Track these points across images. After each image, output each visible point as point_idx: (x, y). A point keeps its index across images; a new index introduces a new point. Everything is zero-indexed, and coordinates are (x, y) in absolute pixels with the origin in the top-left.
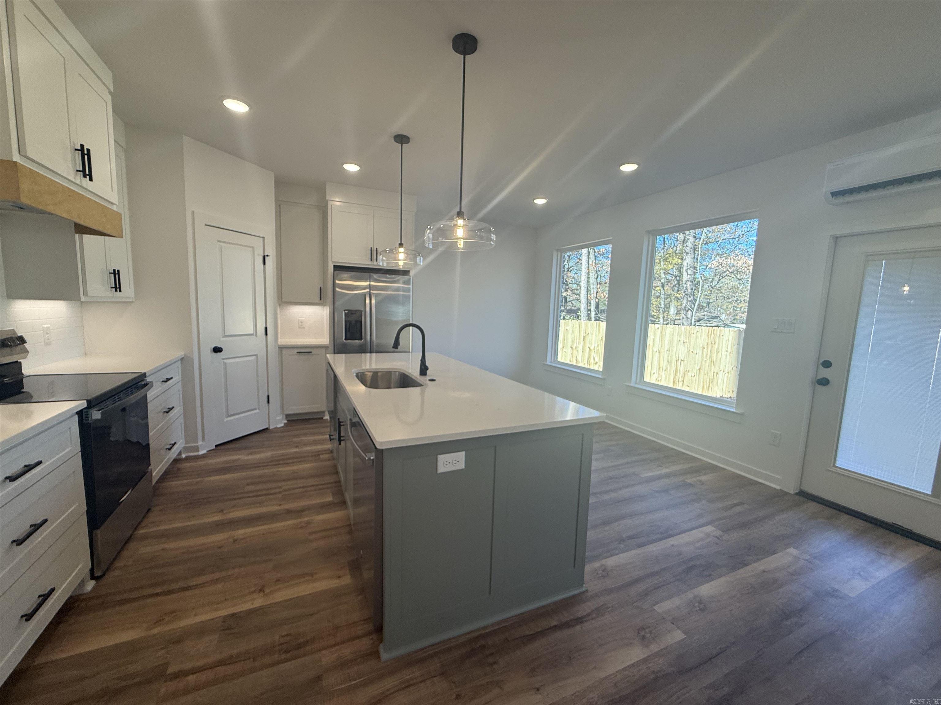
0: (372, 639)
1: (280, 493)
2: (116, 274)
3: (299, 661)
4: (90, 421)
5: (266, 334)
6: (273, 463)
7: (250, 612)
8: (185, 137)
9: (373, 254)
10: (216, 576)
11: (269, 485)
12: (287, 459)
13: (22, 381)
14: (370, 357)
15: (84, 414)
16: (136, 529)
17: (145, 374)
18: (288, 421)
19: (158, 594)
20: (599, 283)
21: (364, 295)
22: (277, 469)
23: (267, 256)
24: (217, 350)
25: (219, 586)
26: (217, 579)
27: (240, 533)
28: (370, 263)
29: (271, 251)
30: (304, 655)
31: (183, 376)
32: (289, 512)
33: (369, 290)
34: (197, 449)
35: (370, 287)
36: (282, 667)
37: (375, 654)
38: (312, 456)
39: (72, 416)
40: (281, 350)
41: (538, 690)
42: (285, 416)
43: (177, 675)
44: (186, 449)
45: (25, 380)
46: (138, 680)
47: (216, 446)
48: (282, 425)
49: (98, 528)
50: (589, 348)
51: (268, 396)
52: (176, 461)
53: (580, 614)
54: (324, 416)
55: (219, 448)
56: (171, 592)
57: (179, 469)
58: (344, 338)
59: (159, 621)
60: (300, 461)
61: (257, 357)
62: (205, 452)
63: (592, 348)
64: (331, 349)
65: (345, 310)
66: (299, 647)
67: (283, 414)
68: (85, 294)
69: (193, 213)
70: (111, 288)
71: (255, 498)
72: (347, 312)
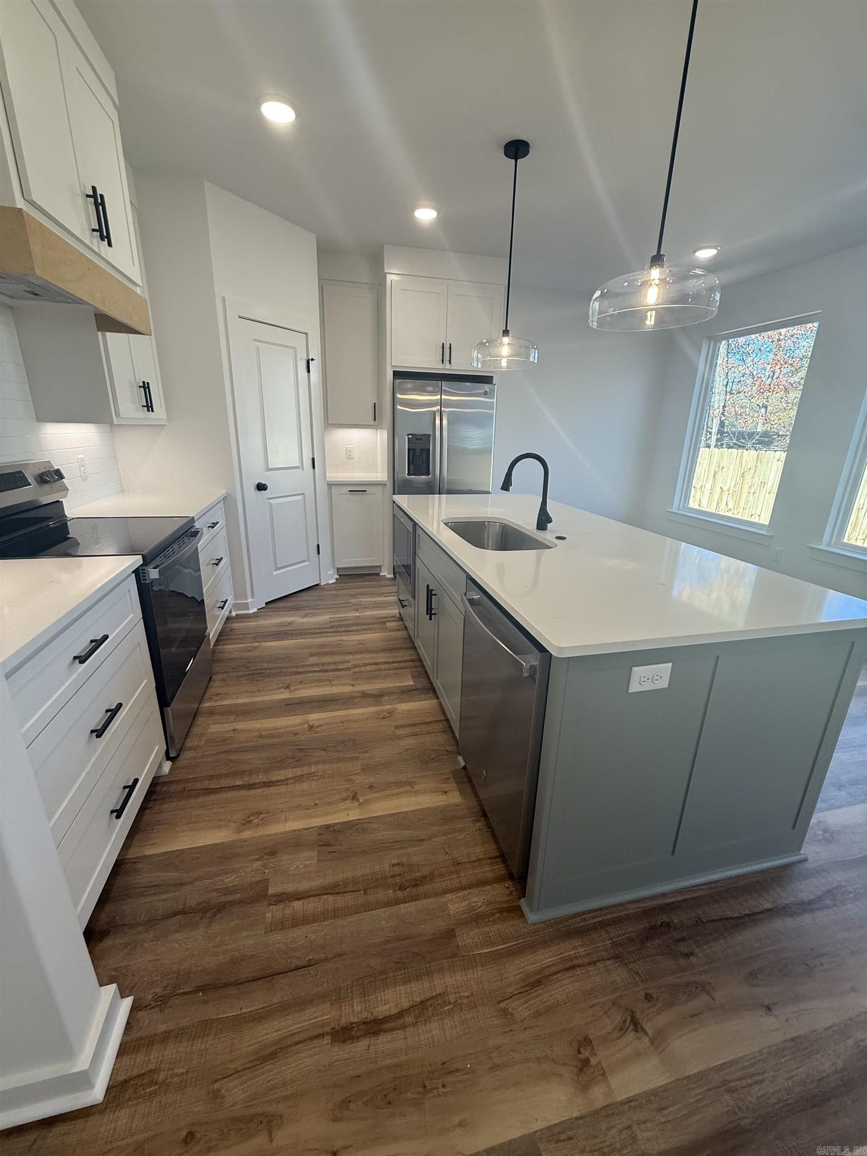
0: (508, 888)
1: (348, 669)
2: (146, 387)
3: (421, 904)
4: (148, 582)
5: (314, 467)
6: (334, 630)
7: (349, 826)
8: (207, 185)
9: (446, 352)
10: (299, 771)
11: (336, 658)
12: (349, 625)
13: (66, 524)
14: (440, 499)
15: (141, 572)
16: (201, 700)
17: (193, 518)
18: (340, 575)
19: (239, 787)
20: (730, 392)
21: (434, 413)
22: (339, 638)
23: (312, 360)
24: (261, 487)
25: (305, 786)
26: (301, 776)
27: (315, 717)
28: (440, 366)
29: (315, 353)
30: (426, 896)
31: (226, 521)
32: (364, 695)
33: (439, 407)
34: (246, 606)
35: (441, 403)
36: (404, 908)
37: (515, 911)
38: (377, 623)
39: (129, 576)
40: (331, 488)
41: (769, 1008)
42: (336, 570)
43: (282, 898)
44: (236, 606)
45: (68, 523)
46: (238, 896)
47: (267, 603)
48: (334, 581)
49: (168, 705)
50: (721, 488)
51: (318, 546)
52: (229, 619)
53: (804, 896)
54: (381, 571)
55: (269, 606)
56: (251, 786)
57: (231, 630)
58: (407, 473)
59: (247, 823)
60: (365, 629)
61: (304, 497)
62: (255, 610)
63: (725, 489)
64: (390, 486)
65: (408, 435)
66: (416, 883)
67: (334, 566)
68: (118, 415)
69: (224, 299)
70: (143, 406)
71: (321, 674)
72: (410, 436)
